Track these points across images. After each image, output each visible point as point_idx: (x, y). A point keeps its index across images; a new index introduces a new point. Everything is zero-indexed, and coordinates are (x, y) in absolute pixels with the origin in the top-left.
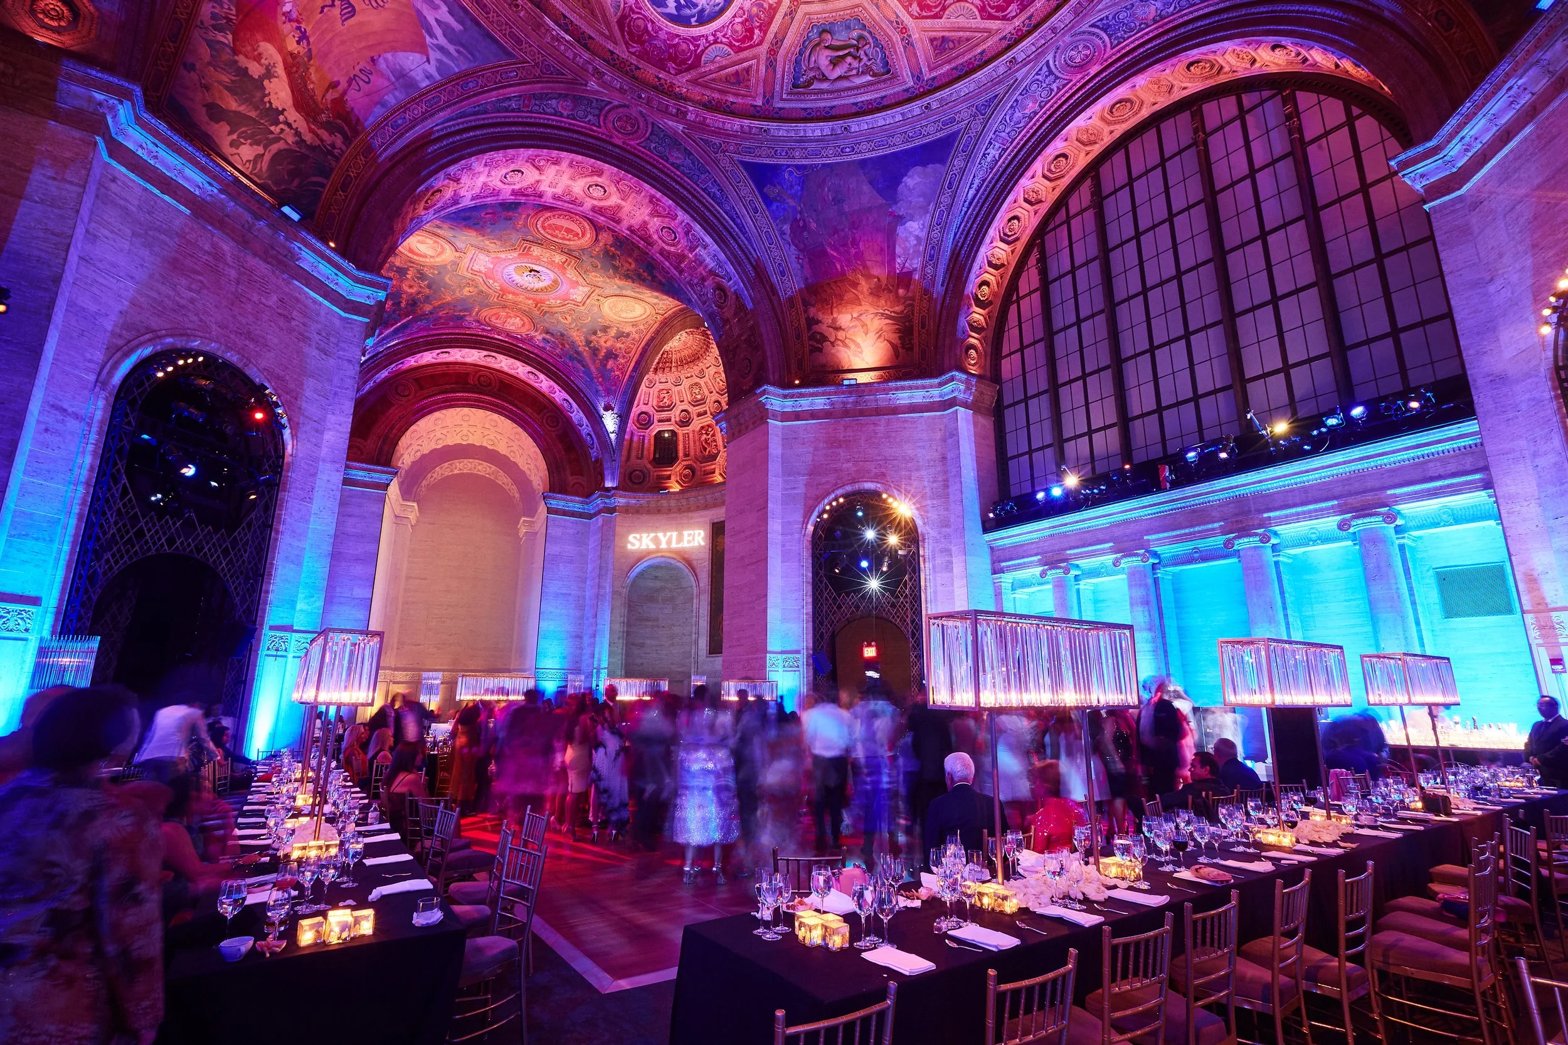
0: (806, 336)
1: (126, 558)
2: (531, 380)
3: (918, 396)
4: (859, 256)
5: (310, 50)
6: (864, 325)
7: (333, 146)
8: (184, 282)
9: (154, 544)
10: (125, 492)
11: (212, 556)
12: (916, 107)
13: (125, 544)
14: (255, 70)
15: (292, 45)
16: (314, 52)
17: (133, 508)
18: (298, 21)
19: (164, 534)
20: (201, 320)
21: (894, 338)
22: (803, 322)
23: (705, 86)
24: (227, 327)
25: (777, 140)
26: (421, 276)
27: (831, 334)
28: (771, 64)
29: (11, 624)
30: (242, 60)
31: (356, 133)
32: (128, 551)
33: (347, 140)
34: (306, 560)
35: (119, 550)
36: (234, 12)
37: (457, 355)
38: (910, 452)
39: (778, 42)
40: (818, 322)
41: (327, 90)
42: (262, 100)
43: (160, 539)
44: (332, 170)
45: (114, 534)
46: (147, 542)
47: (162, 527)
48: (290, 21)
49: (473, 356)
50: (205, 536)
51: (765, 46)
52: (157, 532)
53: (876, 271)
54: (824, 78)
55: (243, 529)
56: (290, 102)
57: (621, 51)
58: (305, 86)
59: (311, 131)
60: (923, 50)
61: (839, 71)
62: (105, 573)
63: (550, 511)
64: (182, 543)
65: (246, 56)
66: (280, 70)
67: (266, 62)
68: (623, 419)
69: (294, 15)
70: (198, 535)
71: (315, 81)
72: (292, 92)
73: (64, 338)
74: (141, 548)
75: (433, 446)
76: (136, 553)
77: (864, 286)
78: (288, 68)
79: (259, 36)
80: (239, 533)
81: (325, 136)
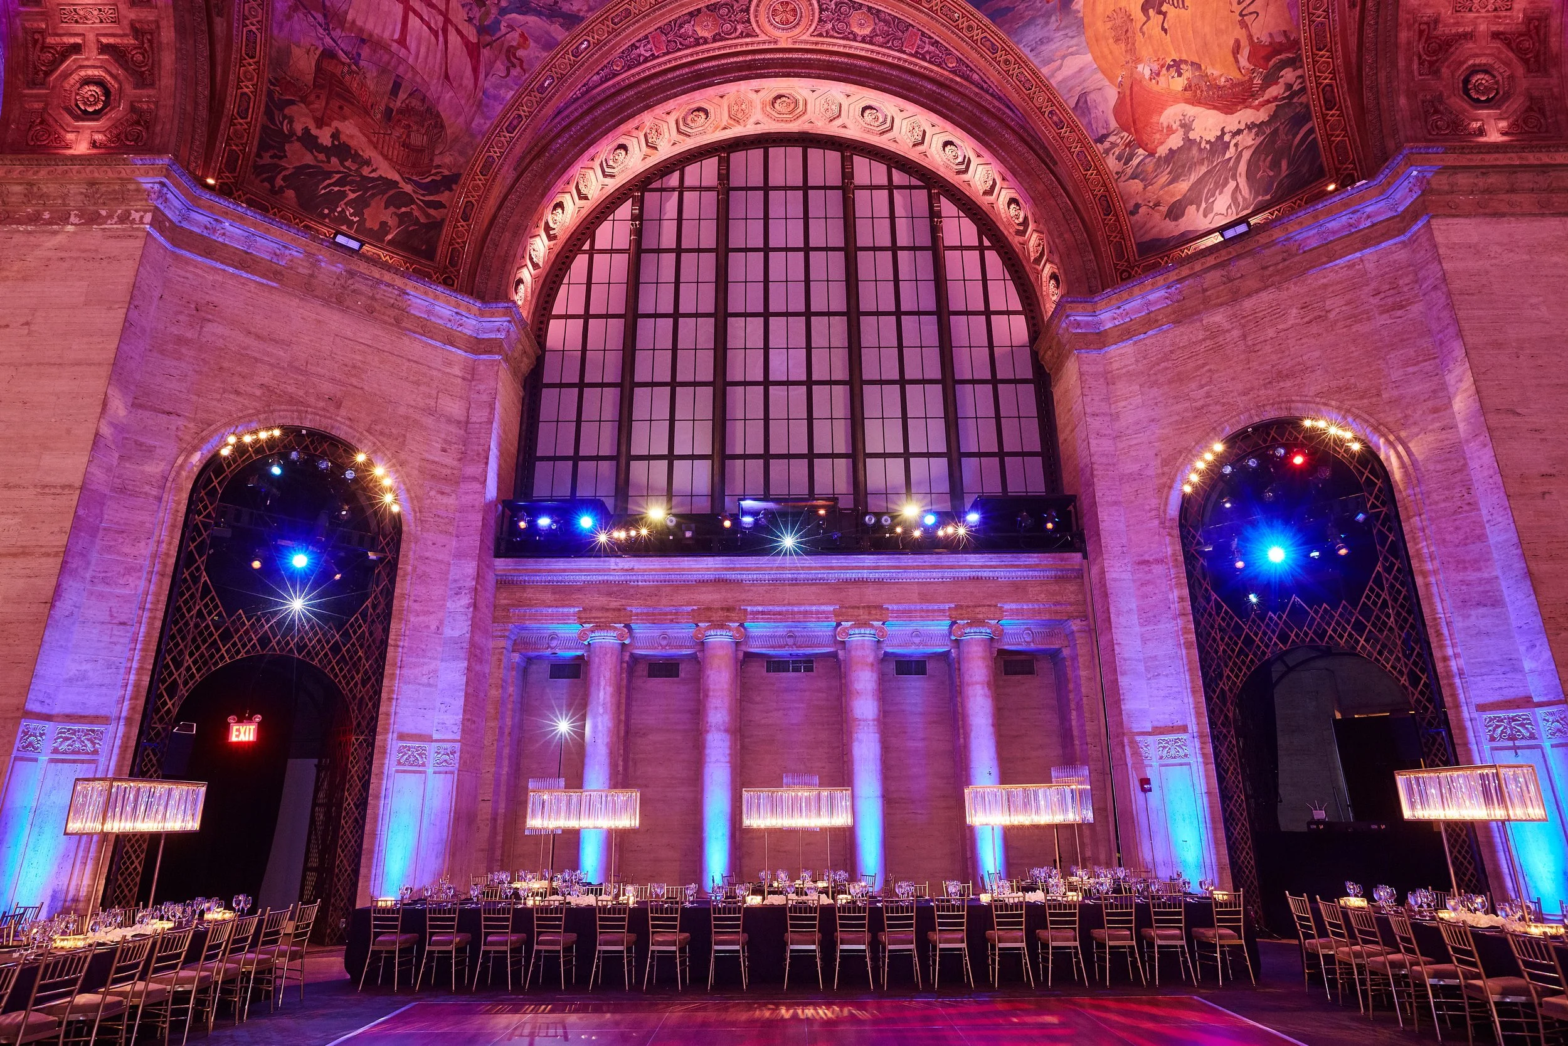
1: (1244, 669)
5: (1193, 64)
7: (1289, 86)
8: (1193, 385)
9: (1267, 646)
10: (1219, 607)
11: (1341, 637)
13: (1238, 656)
14: (1175, 141)
15: (1178, 84)
16: (1196, 60)
17: (1232, 618)
18: (1162, 66)
19: (1273, 632)
20: (1224, 404)
24: (1252, 389)
29: (1173, 752)
30: (1162, 151)
31: (1294, 45)
32: (1243, 662)
33: (1294, 63)
34: (1506, 592)
35: (1235, 664)
36: (1126, 134)
41: (1237, 61)
42: (1200, 150)
43: (1270, 639)
44: (1307, 106)
45: (1224, 650)
46: (1258, 647)
47: (1268, 626)
48: (1158, 74)
50: (1322, 618)
52: (1265, 633)
55: (1372, 590)
56: (1221, 116)
58: (1219, 88)
59: (1257, 108)
62: (1231, 690)
64: (1297, 635)
65: (1162, 143)
66: (1191, 110)
67: (1178, 123)
69: (1156, 67)
70: (1313, 619)
71: (1221, 71)
72: (1215, 108)
74: (1255, 654)
76: (1252, 661)
78: (1196, 101)
79: (1154, 119)
80: (1368, 597)
81: (1274, 91)
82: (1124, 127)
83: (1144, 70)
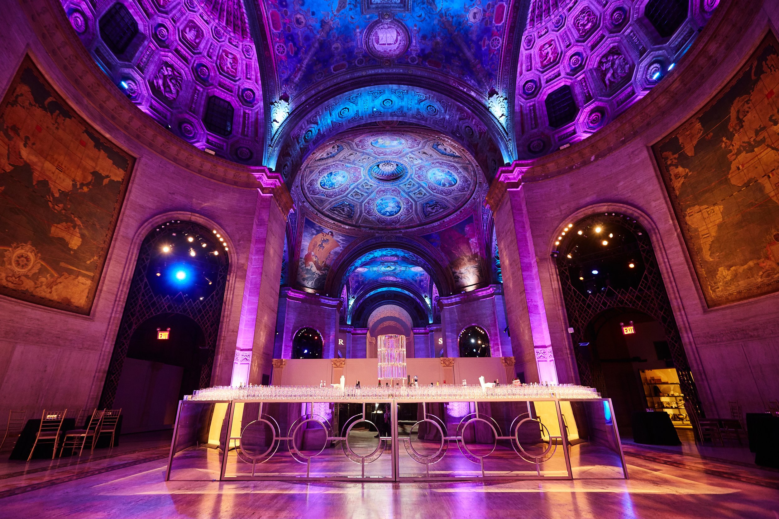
0: (453, 278)
2: (402, 291)
3: (484, 293)
4: (462, 251)
5: (318, 258)
6: (469, 271)
8: (302, 316)
12: (458, 212)
14: (309, 268)
15: (315, 259)
21: (478, 274)
22: (451, 273)
23: (404, 224)
25: (427, 229)
26: (362, 275)
27: (460, 276)
28: (417, 215)
30: (307, 268)
31: (329, 268)
33: (328, 270)
36: (304, 261)
37: (380, 290)
38: (484, 312)
39: (416, 210)
40: (456, 273)
42: (311, 272)
44: (326, 278)
48: (314, 256)
49: (384, 289)
51: (414, 212)
53: (467, 255)
54: (432, 213)
56: (316, 270)
57: (381, 226)
58: (318, 265)
59: (321, 273)
60: (452, 201)
61: (434, 211)
63: (415, 334)
66: (314, 265)
67: (311, 265)
68: (431, 299)
71: (320, 263)
72: (316, 268)
73: (286, 333)
75: (377, 319)
77: (466, 259)
79: (309, 262)
81: (324, 272)
82: (305, 259)
83: (313, 253)
